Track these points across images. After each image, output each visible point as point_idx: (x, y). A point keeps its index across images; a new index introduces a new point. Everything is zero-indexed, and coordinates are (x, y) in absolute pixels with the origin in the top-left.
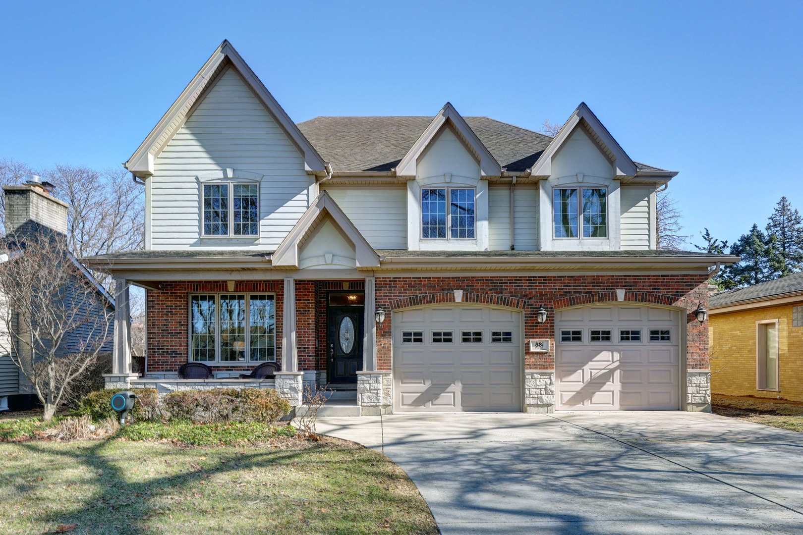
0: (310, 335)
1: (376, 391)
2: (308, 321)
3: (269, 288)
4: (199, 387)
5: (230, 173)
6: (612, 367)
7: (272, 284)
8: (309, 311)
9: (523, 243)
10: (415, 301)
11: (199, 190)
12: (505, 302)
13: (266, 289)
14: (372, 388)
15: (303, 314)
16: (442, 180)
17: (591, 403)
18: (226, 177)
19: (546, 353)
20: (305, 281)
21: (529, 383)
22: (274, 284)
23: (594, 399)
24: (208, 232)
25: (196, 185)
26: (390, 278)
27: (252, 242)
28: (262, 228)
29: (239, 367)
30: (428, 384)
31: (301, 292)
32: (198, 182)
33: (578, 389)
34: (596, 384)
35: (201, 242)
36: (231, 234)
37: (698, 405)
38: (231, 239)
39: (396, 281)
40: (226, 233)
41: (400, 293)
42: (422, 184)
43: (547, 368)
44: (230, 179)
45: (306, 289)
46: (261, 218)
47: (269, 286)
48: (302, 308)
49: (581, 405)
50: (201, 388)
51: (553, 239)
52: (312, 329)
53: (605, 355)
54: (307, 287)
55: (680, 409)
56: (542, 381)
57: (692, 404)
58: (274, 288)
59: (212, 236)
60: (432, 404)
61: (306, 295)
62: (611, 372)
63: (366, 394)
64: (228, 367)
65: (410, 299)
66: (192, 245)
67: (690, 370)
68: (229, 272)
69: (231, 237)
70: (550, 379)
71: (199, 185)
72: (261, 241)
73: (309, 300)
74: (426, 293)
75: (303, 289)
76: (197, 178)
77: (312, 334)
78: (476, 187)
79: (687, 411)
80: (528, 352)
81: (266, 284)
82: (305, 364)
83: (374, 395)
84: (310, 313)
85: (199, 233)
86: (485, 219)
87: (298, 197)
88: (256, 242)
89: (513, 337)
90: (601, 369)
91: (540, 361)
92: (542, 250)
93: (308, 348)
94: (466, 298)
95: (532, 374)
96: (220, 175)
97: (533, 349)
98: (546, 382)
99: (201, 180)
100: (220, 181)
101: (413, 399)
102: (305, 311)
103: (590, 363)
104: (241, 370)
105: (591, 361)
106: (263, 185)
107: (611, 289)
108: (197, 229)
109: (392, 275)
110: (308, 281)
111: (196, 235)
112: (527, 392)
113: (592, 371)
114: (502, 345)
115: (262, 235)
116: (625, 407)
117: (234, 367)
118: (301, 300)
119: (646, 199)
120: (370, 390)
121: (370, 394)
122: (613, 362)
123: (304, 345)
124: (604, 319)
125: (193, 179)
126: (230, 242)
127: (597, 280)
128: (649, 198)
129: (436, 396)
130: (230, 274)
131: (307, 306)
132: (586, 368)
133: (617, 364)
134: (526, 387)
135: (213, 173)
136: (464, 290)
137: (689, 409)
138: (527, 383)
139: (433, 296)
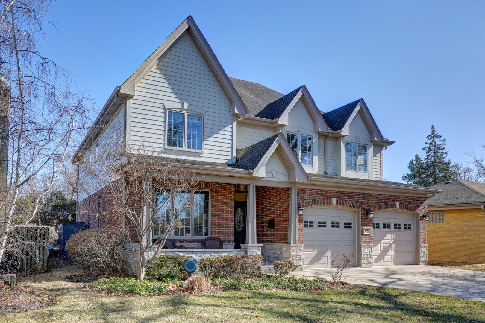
0: (231, 219)
1: (300, 257)
2: (230, 210)
3: (208, 187)
4: (201, 254)
5: (186, 106)
6: (391, 242)
7: (210, 184)
8: (231, 203)
9: (330, 172)
10: (315, 203)
11: (165, 113)
12: (353, 206)
13: (206, 188)
14: (298, 254)
15: (228, 205)
16: (296, 129)
17: (383, 262)
18: (183, 108)
19: (369, 235)
20: (229, 184)
21: (363, 251)
22: (211, 184)
23: (385, 260)
24: (169, 144)
25: (163, 111)
26: (303, 188)
27: (198, 155)
28: (205, 147)
29: (188, 240)
30: (316, 252)
31: (227, 191)
32: (164, 108)
33: (378, 254)
34: (385, 252)
35: (165, 151)
36: (185, 148)
37: (424, 262)
38: (185, 151)
39: (306, 190)
40: (182, 147)
41: (308, 198)
42: (287, 130)
43: (370, 243)
44: (186, 110)
45: (230, 189)
46: (204, 139)
47: (208, 185)
48: (227, 201)
49: (379, 263)
50: (202, 255)
51: (346, 171)
52: (233, 216)
53: (388, 236)
54: (231, 187)
55: (415, 264)
56: (368, 251)
57: (422, 261)
58: (211, 187)
59: (172, 148)
60: (318, 264)
61: (230, 193)
62: (391, 245)
63: (295, 259)
64: (181, 240)
65: (312, 201)
66: (159, 153)
67: (422, 245)
68: (219, 177)
69: (185, 150)
70: (371, 249)
71: (165, 111)
72: (204, 155)
73: (231, 196)
74: (319, 198)
75: (228, 189)
76: (163, 105)
77: (232, 219)
78: (312, 136)
79: (420, 265)
80: (363, 234)
81: (206, 184)
82: (228, 238)
83: (299, 259)
84: (232, 205)
85: (164, 144)
86: (317, 155)
87: (226, 129)
88: (201, 156)
89: (352, 225)
90: (387, 244)
91: (367, 240)
92: (341, 176)
93: (230, 228)
94: (338, 203)
95: (364, 246)
96: (180, 106)
97: (365, 233)
98: (370, 251)
99: (167, 107)
100: (179, 110)
101: (309, 261)
102: (229, 203)
103: (383, 240)
104: (189, 242)
105: (383, 239)
106: (206, 117)
107: (394, 202)
108: (162, 142)
109: (304, 187)
110: (231, 184)
111: (162, 146)
112: (362, 256)
113: (384, 245)
114: (348, 229)
115: (205, 151)
116: (396, 264)
117: (185, 240)
118: (226, 196)
119: (380, 153)
120: (297, 256)
121: (297, 258)
122: (391, 240)
123: (228, 226)
124: (386, 217)
125: (161, 106)
126: (184, 153)
127: (389, 197)
128: (381, 153)
129: (320, 259)
130: (219, 178)
131: (230, 200)
132: (381, 243)
133: (393, 241)
134: (362, 253)
135: (174, 104)
136: (337, 198)
137: (421, 264)
138: (362, 251)
139: (323, 200)
